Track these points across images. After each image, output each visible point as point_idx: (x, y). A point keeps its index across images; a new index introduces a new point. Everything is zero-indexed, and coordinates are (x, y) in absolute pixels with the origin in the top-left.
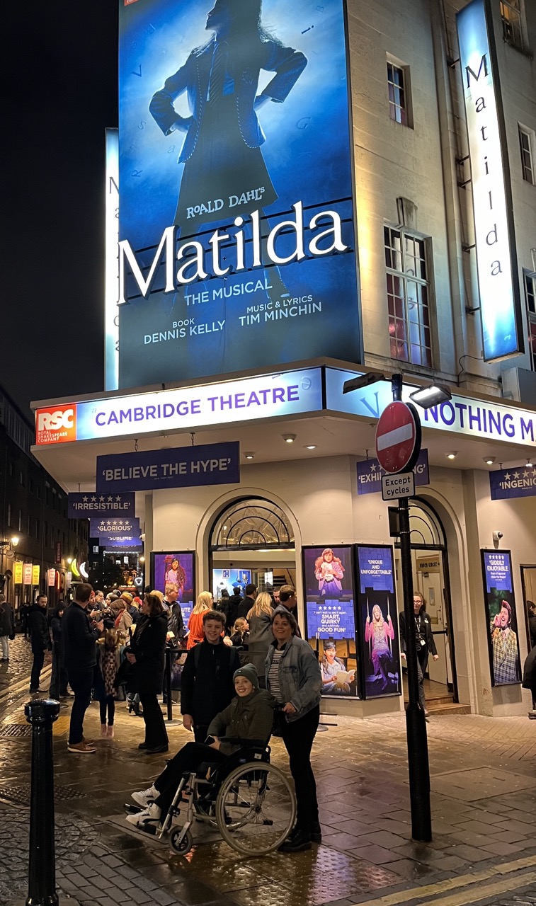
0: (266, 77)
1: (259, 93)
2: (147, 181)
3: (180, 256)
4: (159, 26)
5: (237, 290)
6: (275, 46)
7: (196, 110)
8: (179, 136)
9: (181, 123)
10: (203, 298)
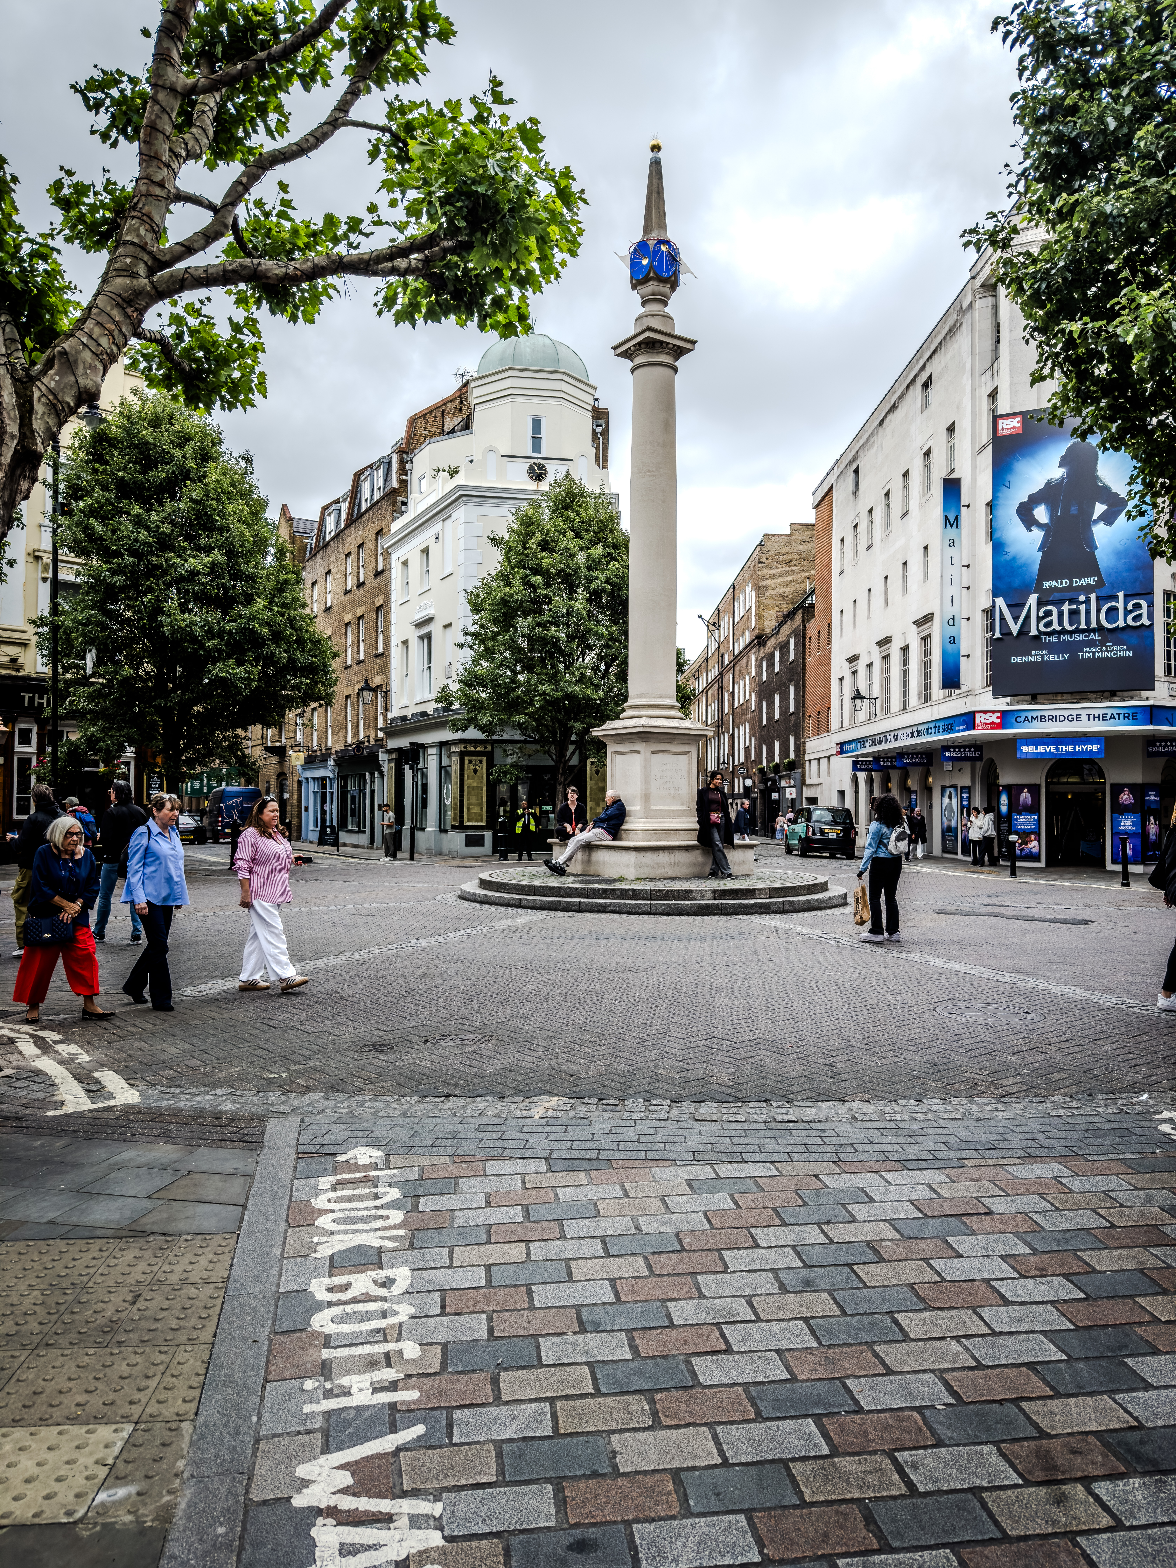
0: (1100, 509)
1: (1095, 517)
2: (1014, 559)
3: (1041, 614)
4: (1024, 456)
5: (1078, 637)
6: (1107, 489)
7: (1051, 518)
8: (1038, 535)
9: (1040, 526)
10: (1054, 639)
